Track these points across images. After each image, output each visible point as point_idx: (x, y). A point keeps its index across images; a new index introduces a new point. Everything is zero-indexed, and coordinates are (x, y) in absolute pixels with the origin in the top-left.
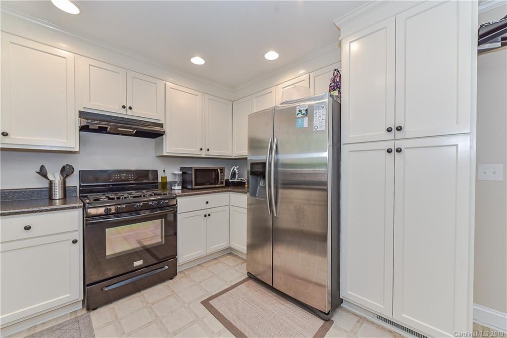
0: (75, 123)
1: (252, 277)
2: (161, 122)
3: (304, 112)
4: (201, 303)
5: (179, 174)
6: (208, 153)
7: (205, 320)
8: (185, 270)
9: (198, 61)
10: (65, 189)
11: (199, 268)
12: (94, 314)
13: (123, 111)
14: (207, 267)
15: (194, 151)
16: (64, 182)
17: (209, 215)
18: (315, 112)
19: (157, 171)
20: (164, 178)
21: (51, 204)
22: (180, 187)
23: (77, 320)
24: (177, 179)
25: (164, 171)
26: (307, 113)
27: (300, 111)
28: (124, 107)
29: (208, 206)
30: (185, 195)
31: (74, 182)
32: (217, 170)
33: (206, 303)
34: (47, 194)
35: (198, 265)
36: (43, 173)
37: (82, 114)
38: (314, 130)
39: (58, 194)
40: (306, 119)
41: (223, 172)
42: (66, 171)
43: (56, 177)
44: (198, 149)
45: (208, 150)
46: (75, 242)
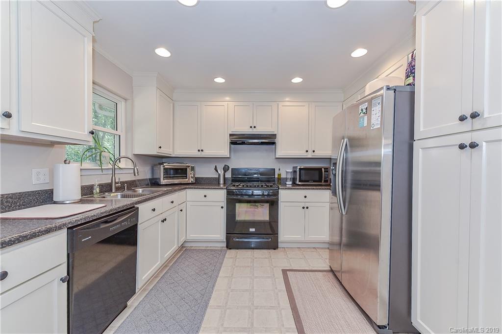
0: (227, 140)
1: (332, 271)
2: (275, 133)
3: (364, 111)
4: (282, 270)
5: (290, 172)
6: (313, 154)
7: (277, 280)
8: (287, 247)
9: (297, 80)
10: (225, 179)
11: (297, 249)
12: (229, 251)
13: (251, 130)
14: (304, 251)
15: (301, 153)
16: (224, 175)
17: (307, 208)
18: (373, 110)
19: (274, 169)
20: (279, 175)
21: (219, 186)
22: (291, 183)
23: (221, 251)
24: (289, 176)
25: (279, 169)
26: (366, 111)
27: (362, 110)
28: (251, 127)
29: (306, 200)
30: (295, 189)
31: (229, 175)
32: (321, 169)
33: (285, 272)
34: (217, 180)
35: (298, 248)
36: (216, 170)
37: (231, 135)
38: (372, 128)
39: (222, 182)
40: (366, 117)
41: (327, 172)
42: (226, 169)
43: (221, 172)
44: (305, 152)
45: (314, 151)
46: (222, 207)
